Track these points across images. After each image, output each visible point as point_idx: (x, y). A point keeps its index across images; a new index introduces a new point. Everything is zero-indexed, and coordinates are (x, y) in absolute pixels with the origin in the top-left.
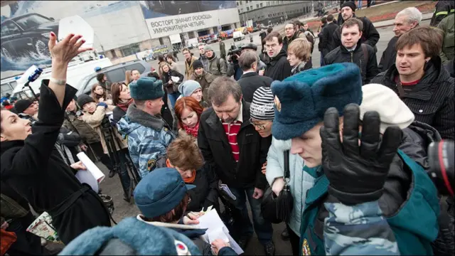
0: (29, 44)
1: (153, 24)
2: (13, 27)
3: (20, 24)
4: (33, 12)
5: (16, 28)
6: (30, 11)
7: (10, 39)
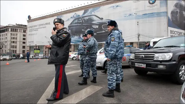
0: (82, 30)
1: (171, 32)
2: (80, 21)
3: (84, 20)
4: (94, 14)
5: (81, 21)
6: (93, 13)
7: (75, 26)
